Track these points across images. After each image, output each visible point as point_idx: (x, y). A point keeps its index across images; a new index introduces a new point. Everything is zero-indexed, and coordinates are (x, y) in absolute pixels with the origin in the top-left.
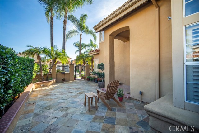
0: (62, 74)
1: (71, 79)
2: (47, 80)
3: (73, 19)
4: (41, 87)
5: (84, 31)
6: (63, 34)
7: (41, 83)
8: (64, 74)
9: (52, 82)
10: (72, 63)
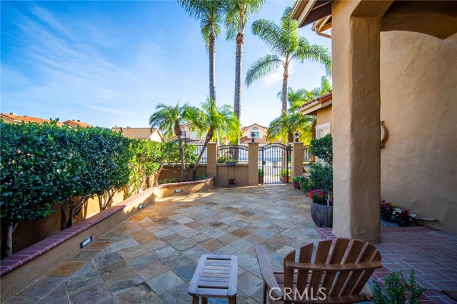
0: (227, 166)
1: (250, 180)
2: (194, 180)
3: (265, 30)
4: (175, 194)
5: (294, 53)
6: (236, 69)
7: (175, 186)
8: (233, 166)
9: (203, 184)
10: (253, 140)
